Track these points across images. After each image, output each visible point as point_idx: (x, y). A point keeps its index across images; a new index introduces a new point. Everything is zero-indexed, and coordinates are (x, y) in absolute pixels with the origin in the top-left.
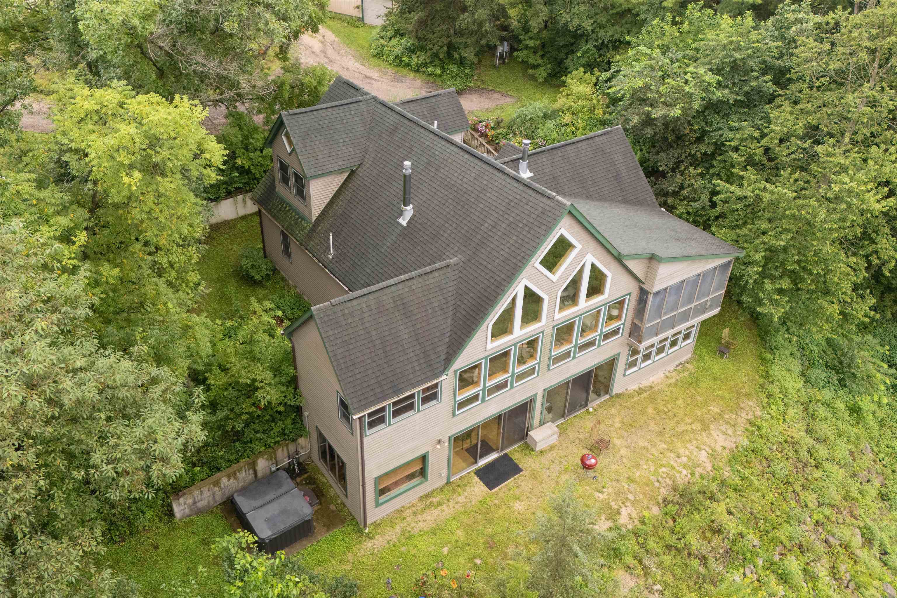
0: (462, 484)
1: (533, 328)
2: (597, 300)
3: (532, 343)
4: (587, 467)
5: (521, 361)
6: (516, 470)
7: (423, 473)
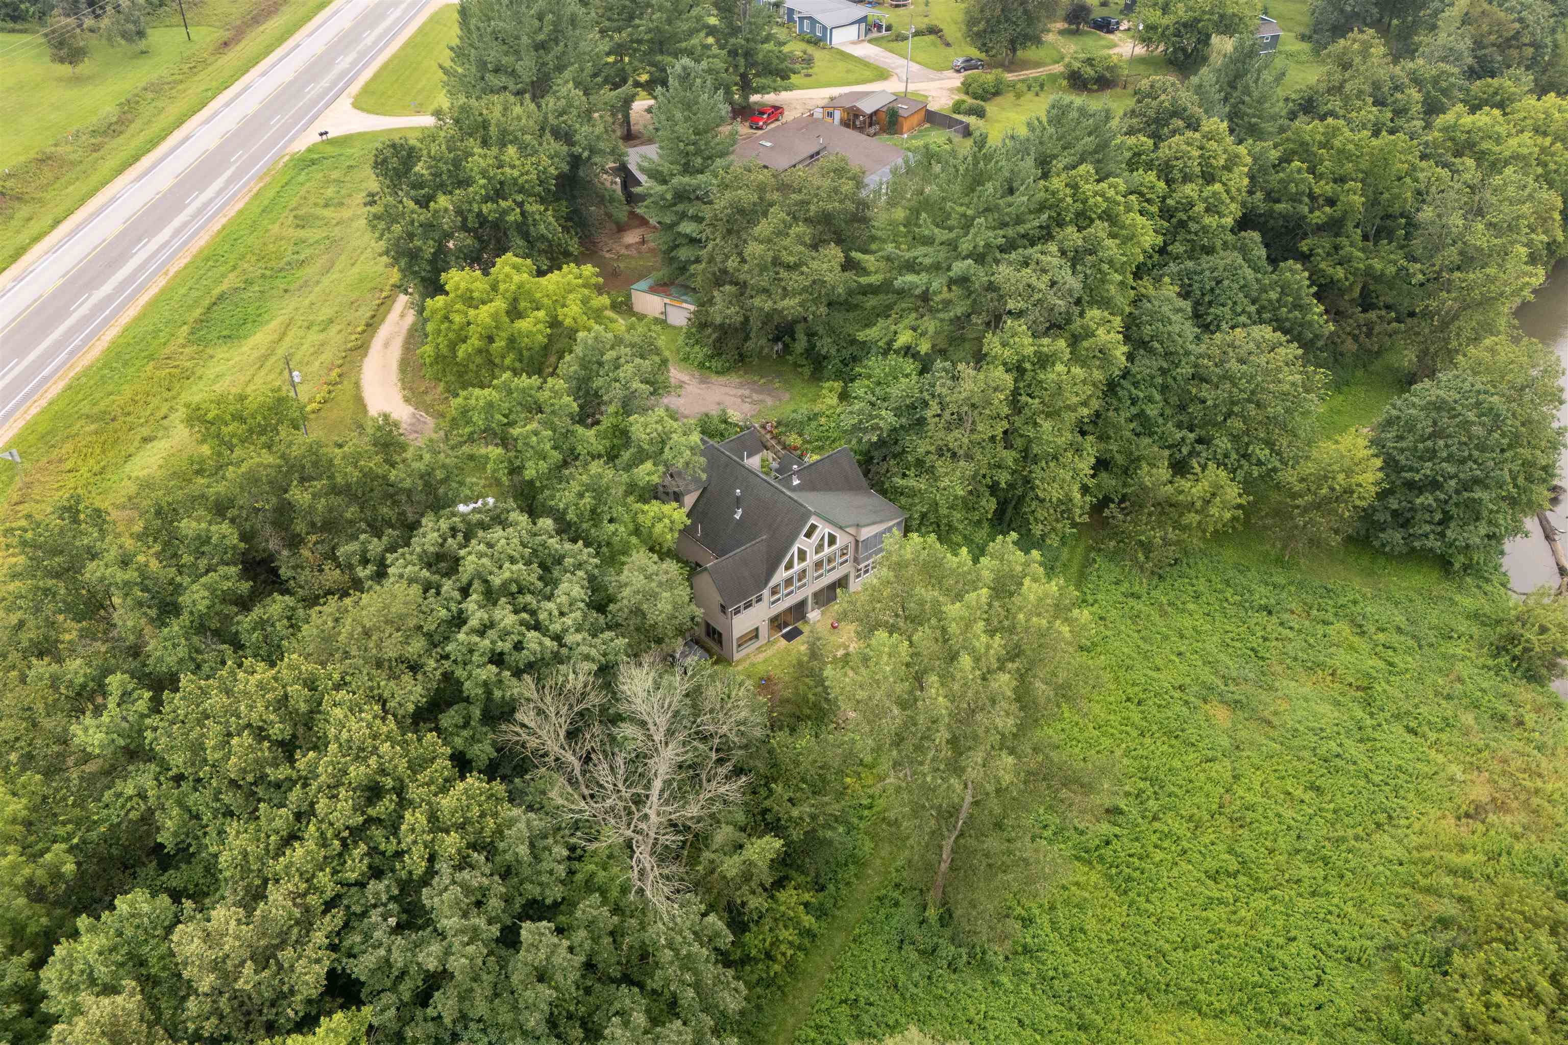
0: (775, 642)
1: (803, 564)
2: (834, 547)
3: (804, 571)
4: (834, 628)
5: (800, 580)
6: (801, 633)
7: (757, 636)
